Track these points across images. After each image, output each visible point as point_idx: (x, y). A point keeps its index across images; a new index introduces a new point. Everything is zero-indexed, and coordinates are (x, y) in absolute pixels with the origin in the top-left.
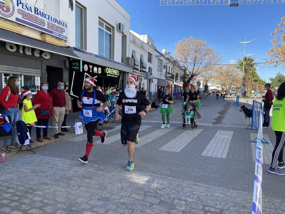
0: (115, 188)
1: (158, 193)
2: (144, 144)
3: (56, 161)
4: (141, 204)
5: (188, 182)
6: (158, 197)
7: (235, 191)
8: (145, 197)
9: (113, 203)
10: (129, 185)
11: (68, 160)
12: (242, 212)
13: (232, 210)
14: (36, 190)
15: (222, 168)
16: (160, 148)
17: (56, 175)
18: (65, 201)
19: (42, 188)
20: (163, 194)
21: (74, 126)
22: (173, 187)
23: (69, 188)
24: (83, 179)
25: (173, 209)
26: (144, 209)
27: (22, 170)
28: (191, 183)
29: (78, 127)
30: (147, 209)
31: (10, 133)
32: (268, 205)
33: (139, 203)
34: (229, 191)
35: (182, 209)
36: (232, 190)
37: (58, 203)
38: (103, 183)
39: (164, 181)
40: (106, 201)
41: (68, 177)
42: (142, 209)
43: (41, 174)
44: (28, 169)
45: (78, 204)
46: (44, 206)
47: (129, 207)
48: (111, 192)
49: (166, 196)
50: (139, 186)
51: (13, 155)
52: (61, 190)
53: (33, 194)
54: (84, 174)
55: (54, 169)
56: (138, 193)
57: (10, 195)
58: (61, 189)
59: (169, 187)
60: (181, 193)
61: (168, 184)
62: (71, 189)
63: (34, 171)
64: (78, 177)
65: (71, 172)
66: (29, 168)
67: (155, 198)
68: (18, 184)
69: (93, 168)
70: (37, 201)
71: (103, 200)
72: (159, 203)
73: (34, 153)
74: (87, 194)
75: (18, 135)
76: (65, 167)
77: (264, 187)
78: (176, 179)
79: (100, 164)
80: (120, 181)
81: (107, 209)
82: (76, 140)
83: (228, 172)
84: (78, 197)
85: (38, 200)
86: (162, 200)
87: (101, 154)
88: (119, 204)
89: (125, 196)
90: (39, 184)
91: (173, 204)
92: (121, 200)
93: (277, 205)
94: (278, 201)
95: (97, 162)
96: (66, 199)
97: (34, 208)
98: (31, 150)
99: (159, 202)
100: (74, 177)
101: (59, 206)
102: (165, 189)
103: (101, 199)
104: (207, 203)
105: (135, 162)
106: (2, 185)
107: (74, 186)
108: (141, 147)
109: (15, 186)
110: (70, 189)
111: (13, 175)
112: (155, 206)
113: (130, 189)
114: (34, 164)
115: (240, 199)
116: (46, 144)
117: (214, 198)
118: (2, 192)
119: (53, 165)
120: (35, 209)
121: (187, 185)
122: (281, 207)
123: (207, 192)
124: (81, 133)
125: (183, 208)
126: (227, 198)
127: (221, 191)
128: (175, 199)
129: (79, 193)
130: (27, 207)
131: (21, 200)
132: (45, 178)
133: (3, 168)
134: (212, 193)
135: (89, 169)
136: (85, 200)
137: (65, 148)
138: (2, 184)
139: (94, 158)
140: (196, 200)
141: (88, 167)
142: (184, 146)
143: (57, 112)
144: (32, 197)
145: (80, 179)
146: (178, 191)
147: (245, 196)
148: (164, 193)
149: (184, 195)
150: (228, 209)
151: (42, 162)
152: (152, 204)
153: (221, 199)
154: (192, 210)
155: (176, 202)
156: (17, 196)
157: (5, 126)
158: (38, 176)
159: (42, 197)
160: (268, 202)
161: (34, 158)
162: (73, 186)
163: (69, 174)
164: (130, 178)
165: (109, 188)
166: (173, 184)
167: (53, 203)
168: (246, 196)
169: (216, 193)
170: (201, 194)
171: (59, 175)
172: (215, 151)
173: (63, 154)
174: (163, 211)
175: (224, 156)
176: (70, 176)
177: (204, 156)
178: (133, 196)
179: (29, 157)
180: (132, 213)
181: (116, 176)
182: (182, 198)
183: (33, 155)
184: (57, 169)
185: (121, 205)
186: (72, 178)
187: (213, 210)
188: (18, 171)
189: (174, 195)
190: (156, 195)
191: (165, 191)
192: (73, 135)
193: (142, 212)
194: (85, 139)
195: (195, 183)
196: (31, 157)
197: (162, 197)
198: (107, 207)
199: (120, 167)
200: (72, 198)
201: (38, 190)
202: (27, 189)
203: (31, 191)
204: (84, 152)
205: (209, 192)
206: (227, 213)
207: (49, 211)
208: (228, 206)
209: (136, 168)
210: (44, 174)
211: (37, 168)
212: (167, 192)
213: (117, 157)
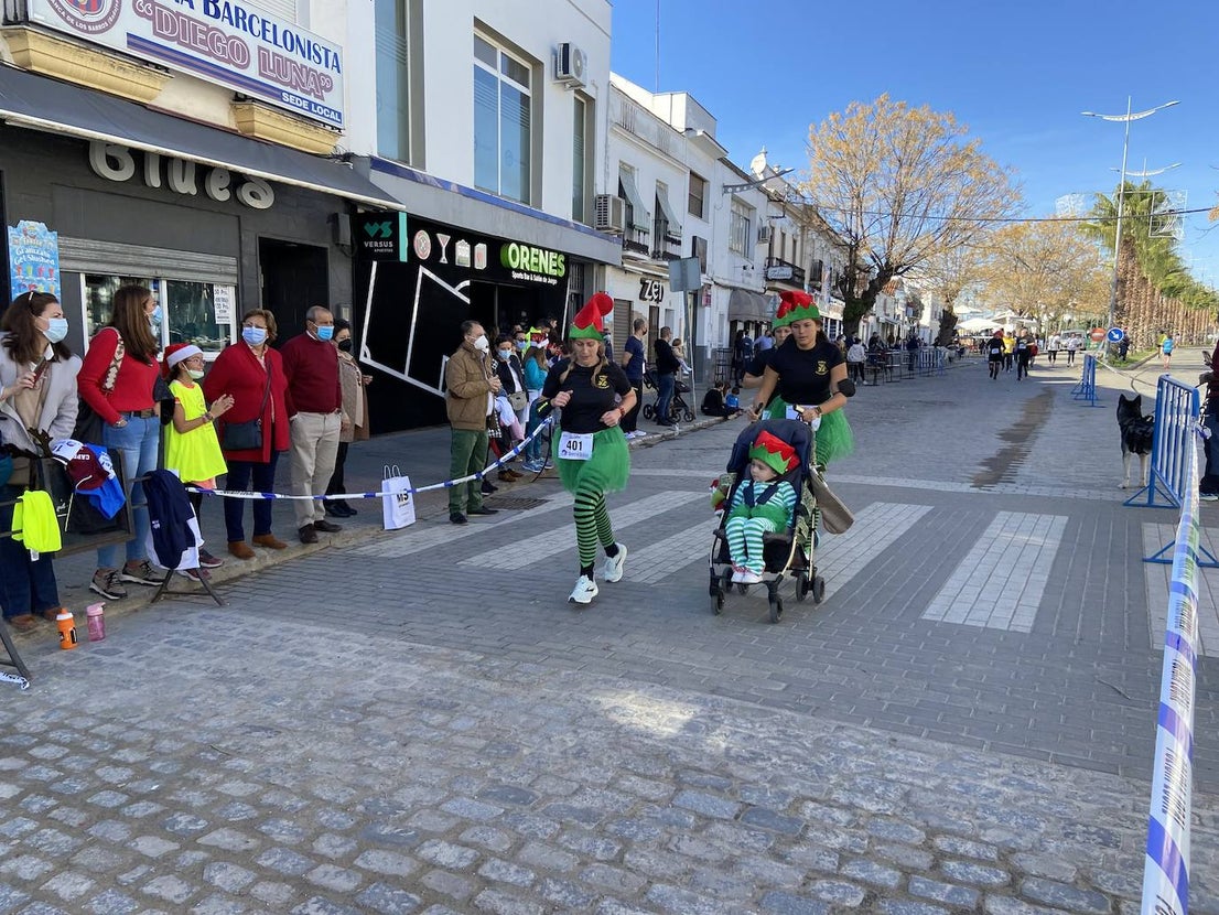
0: (551, 750)
1: (734, 774)
2: (673, 569)
3: (308, 638)
4: (659, 816)
5: (863, 733)
6: (733, 793)
7: (1069, 773)
8: (678, 790)
9: (543, 811)
10: (609, 740)
11: (356, 634)
12: (1097, 859)
13: (1055, 852)
14: (227, 755)
15: (1013, 673)
17: (309, 694)
18: (349, 798)
19: (254, 745)
20: (756, 777)
21: (377, 494)
22: (798, 751)
23: (365, 744)
24: (421, 712)
25: (796, 842)
26: (675, 840)
27: (173, 671)
28: (873, 734)
29: (395, 498)
30: (686, 837)
31: (119, 522)
32: (1213, 831)
33: (652, 815)
34: (1041, 772)
35: (835, 842)
36: (1055, 767)
37: (320, 807)
38: (504, 731)
39: (757, 725)
40: (515, 801)
41: (360, 702)
42: (666, 836)
43: (249, 688)
44: (198, 668)
45: (404, 812)
46: (265, 819)
47: (612, 828)
48: (533, 764)
49: (768, 786)
50: (651, 742)
51: (136, 611)
52: (333, 754)
53: (222, 769)
54: (422, 691)
55: (300, 669)
56: (649, 773)
57: (126, 773)
58: (332, 750)
59: (777, 752)
60: (832, 777)
61: (774, 738)
62: (371, 752)
63: (221, 677)
64: (396, 703)
65: (371, 681)
66: (202, 663)
67: (720, 796)
68: (156, 727)
69: (461, 667)
70: (234, 800)
71: (501, 799)
72: (737, 817)
73: (220, 604)
74: (435, 771)
75: (153, 529)
76: (345, 660)
77: (1203, 757)
78: (809, 718)
79: (486, 649)
80: (573, 723)
81: (521, 834)
82: (390, 549)
83: (1037, 690)
84: (401, 785)
85: (241, 794)
86: (747, 801)
87: (491, 610)
88: (567, 816)
89: (594, 786)
90: (243, 730)
91: (799, 822)
92: (574, 798)
95: (474, 641)
96: (351, 789)
97: (224, 827)
98: (206, 592)
99: (736, 810)
100: (384, 700)
101: (326, 817)
102: (764, 760)
103: (495, 794)
104: (946, 820)
105: (636, 645)
106: (93, 731)
107: (383, 740)
108: (659, 582)
109: (146, 738)
110: (368, 753)
111: (136, 693)
112: (718, 828)
113: (613, 753)
114: (218, 650)
115: (1094, 806)
116: (268, 568)
117: (974, 802)
118: (95, 760)
119: (297, 654)
120: (225, 831)
121: (860, 742)
123: (944, 775)
124: (406, 520)
125: (840, 840)
126: (1033, 800)
127: (1007, 771)
128: (805, 799)
129: (403, 768)
130: (195, 822)
131: (171, 793)
132: (266, 703)
133: (98, 664)
134: (967, 780)
135: (442, 670)
136: (428, 799)
137: (345, 585)
138: (93, 727)
139: (462, 625)
140: (896, 805)
141: (439, 662)
142: (844, 580)
143: (308, 434)
144: (217, 783)
145: (407, 711)
146: (817, 767)
147: (1110, 794)
149: (846, 784)
150: (1038, 845)
151: (252, 639)
152: (706, 820)
153: (1007, 802)
154: (879, 848)
155: (808, 812)
156: (154, 775)
157: (97, 492)
158: (236, 696)
159: (256, 782)
160: (1216, 820)
161: (220, 624)
162: (379, 737)
163: (364, 691)
164: (614, 709)
165: (526, 751)
166: (798, 737)
167: (300, 804)
168: (1114, 791)
169: (985, 778)
170: (918, 782)
171: (323, 694)
172: (982, 601)
173: (336, 608)
174: (753, 848)
175: (1025, 622)
176: (368, 697)
177: (936, 622)
178: (626, 784)
179: (198, 621)
180: (621, 853)
181: (554, 699)
182: (834, 796)
183: (215, 612)
184: (314, 668)
185: (576, 818)
186: (376, 708)
187: (968, 848)
188: (155, 678)
189: (803, 786)
190: (723, 781)
191: (763, 769)
192: (374, 532)
193: (665, 852)
194: (427, 547)
195: (895, 735)
196: (207, 621)
197: (751, 791)
198: (521, 827)
199: (570, 663)
200: (377, 789)
201: (238, 753)
202: (192, 751)
203: (210, 757)
204: (423, 601)
205: (955, 774)
206: (1031, 865)
207: (286, 837)
208: (1036, 835)
209: (637, 670)
210: (261, 688)
211: (233, 666)
212: (770, 769)
213: (559, 622)
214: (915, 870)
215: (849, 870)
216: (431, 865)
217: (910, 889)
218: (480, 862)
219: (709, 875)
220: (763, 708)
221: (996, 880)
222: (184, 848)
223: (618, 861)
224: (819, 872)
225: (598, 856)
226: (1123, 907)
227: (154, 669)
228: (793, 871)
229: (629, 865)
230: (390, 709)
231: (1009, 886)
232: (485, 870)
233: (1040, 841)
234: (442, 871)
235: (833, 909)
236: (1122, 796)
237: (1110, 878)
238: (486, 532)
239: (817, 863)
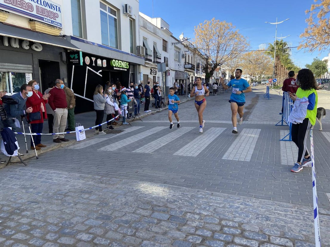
0: (118, 203)
1: (169, 207)
2: (157, 149)
3: (51, 174)
4: (147, 220)
5: (204, 192)
6: (168, 212)
7: (258, 200)
8: (153, 212)
9: (114, 222)
10: (135, 199)
11: (65, 172)
12: (265, 224)
13: (254, 223)
14: (23, 210)
15: (245, 173)
16: (174, 153)
17: (49, 191)
18: (57, 222)
19: (31, 207)
22: (187, 199)
23: (64, 205)
24: (81, 194)
25: (184, 225)
26: (151, 227)
27: (10, 186)
28: (207, 193)
29: (79, 132)
30: (154, 226)
32: (296, 215)
33: (145, 220)
34: (251, 200)
35: (195, 224)
36: (255, 199)
37: (49, 225)
38: (105, 199)
39: (176, 192)
40: (106, 219)
41: (64, 192)
42: (148, 226)
43: (31, 190)
44: (17, 185)
45: (73, 225)
46: (31, 230)
47: (133, 225)
48: (113, 208)
49: (177, 209)
50: (146, 199)
53: (21, 215)
54: (83, 188)
55: (47, 184)
56: (145, 208)
58: (54, 208)
59: (181, 199)
60: (195, 205)
61: (180, 195)
62: (66, 207)
63: (24, 187)
64: (75, 192)
65: (68, 186)
66: (18, 183)
67: (164, 213)
68: (3, 203)
69: (94, 180)
70: (24, 224)
71: (102, 219)
72: (168, 219)
73: (26, 165)
74: (84, 212)
75: (5, 145)
76: (61, 180)
77: (292, 194)
78: (190, 189)
79: (102, 175)
80: (125, 195)
81: (107, 229)
82: (78, 147)
83: (251, 177)
84: (74, 217)
85: (26, 222)
86: (172, 214)
87: (105, 163)
88: (121, 223)
89: (129, 213)
90: (28, 203)
91: (185, 219)
92: (123, 217)
93: (306, 215)
94: (306, 210)
95: (99, 173)
96: (58, 219)
97: (19, 232)
98: (21, 162)
99: (168, 217)
100: (71, 192)
101: (50, 228)
102: (177, 202)
103: (100, 218)
104: (225, 216)
105: (145, 171)
107: (69, 204)
108: (153, 152)
110: (64, 208)
112: (163, 223)
113: (136, 203)
114: (24, 179)
115: (264, 209)
116: (41, 154)
117: (232, 210)
119: (47, 179)
120: (20, 234)
122: (311, 217)
123: (225, 203)
124: (83, 138)
126: (248, 209)
127: (242, 201)
128: (188, 212)
129: (74, 212)
130: (11, 231)
131: (5, 223)
132: (36, 194)
134: (231, 204)
135: (89, 182)
136: (81, 220)
137: (63, 158)
139: (96, 168)
140: (212, 212)
141: (88, 179)
142: (202, 149)
143: (59, 115)
144: (19, 219)
145: (77, 194)
146: (191, 203)
147: (269, 206)
148: (175, 207)
149: (199, 207)
150: (249, 222)
151: (34, 175)
152: (160, 221)
153: (241, 210)
154: (206, 225)
155: (188, 216)
156: (1, 218)
158: (28, 193)
159: (31, 218)
160: (296, 211)
161: (24, 171)
162: (68, 203)
163: (65, 189)
164: (137, 190)
165: (111, 204)
166: (187, 195)
167: (43, 225)
169: (236, 203)
170: (218, 205)
171: (53, 191)
172: (238, 153)
173: (61, 165)
174: (172, 228)
175: (248, 159)
176: (66, 191)
177: (225, 160)
178: (138, 212)
179: (19, 170)
180: (135, 232)
181: (120, 188)
182: (195, 211)
183: (24, 168)
184: (52, 183)
185: (123, 223)
186: (69, 194)
187: (231, 223)
188: (4, 188)
189: (187, 209)
190: (166, 209)
191: (177, 205)
192: (74, 142)
193: (147, 231)
194: (89, 145)
195: (212, 192)
196: (22, 171)
197: (173, 211)
198: (107, 227)
199: (125, 177)
200: (66, 218)
201: (26, 210)
202: (13, 210)
203: (18, 211)
204: (86, 161)
205: (228, 202)
206: (247, 228)
207: (38, 235)
208: (249, 219)
209: (145, 178)
210: (35, 190)
211: (28, 184)
212: (178, 204)
213: (124, 165)
214: (216, 231)
215: (197, 233)
216: (80, 240)
217: (214, 237)
218: (94, 238)
219: (160, 237)
220: (178, 187)
221: (237, 232)
222: (7, 240)
223: (134, 235)
224: (190, 233)
225: (128, 234)
226: (271, 238)
227: (4, 186)
228: (182, 234)
229: (137, 236)
230: (72, 194)
231: (241, 234)
232: (96, 241)
233: (250, 220)
234: (83, 242)
235: (193, 244)
236: (272, 206)
237: (268, 230)
238: (106, 140)
239: (189, 231)
